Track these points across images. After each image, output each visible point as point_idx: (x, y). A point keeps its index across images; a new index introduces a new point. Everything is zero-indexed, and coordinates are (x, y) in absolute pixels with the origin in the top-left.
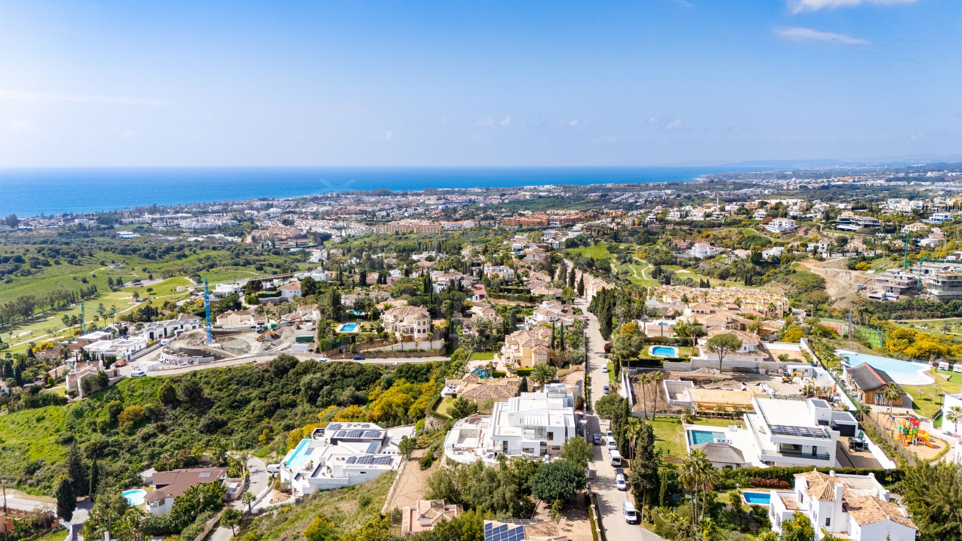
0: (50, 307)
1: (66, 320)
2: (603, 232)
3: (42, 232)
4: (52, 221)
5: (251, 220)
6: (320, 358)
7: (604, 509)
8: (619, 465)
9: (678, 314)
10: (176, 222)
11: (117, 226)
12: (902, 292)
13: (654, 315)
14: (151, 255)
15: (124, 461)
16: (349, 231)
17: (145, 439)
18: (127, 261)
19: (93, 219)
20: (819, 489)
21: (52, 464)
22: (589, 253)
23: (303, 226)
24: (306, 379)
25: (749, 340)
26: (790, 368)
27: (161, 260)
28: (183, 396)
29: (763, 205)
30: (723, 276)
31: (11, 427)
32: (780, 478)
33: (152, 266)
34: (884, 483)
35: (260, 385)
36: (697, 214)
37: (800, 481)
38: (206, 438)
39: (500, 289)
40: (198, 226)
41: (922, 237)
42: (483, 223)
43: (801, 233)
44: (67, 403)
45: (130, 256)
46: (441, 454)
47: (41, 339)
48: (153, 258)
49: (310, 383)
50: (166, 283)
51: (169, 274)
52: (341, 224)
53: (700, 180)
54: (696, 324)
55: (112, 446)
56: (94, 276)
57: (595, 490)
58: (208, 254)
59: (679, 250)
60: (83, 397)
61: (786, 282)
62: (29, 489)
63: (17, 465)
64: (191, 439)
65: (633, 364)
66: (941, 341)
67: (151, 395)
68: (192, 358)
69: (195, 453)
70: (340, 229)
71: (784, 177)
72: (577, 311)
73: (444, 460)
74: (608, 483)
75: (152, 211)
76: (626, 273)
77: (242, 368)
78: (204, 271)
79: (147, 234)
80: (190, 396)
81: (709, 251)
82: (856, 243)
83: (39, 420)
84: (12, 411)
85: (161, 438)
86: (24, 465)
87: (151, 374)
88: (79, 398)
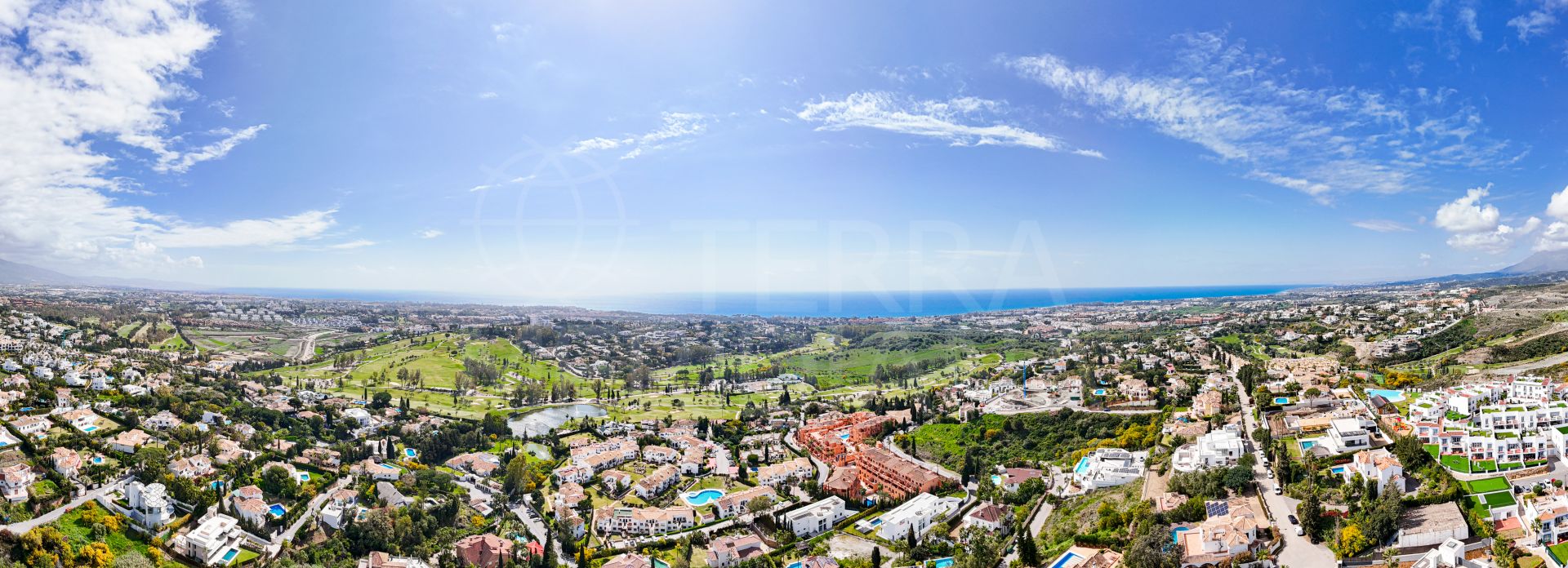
0: (934, 366)
1: (943, 374)
2: (1235, 327)
3: (926, 325)
4: (930, 319)
5: (1027, 321)
6: (1085, 410)
7: (1263, 490)
8: (1268, 466)
9: (1286, 377)
10: (988, 321)
11: (959, 323)
12: (1390, 351)
13: (1273, 379)
14: (980, 340)
15: (988, 459)
16: (1083, 328)
17: (998, 448)
18: (968, 343)
19: (947, 319)
20: (1364, 459)
21: (956, 454)
22: (1228, 340)
23: (1056, 324)
24: (1079, 422)
25: (1324, 389)
26: (1345, 401)
27: (984, 343)
28: (1014, 427)
29: (1320, 308)
30: (1303, 350)
31: (935, 431)
32: (1347, 458)
33: (980, 347)
34: (1389, 451)
35: (1053, 424)
36: (1286, 315)
37: (1356, 457)
38: (1026, 452)
39: (1181, 366)
40: (1000, 324)
41: (1395, 322)
42: (1163, 323)
43: (1341, 323)
44: (960, 423)
45: (969, 341)
46: (1170, 467)
47: (932, 383)
48: (980, 342)
49: (1081, 425)
50: (988, 357)
51: (988, 352)
52: (1077, 324)
53: (1285, 293)
54: (1297, 383)
55: (982, 450)
56: (953, 351)
57: (1257, 480)
58: (1007, 340)
59: (1278, 336)
60: (967, 421)
61: (1336, 351)
62: (947, 466)
63: (940, 452)
64: (1019, 451)
65: (1267, 410)
66: (1408, 376)
67: (998, 424)
68: (1016, 405)
69: (1022, 460)
70: (1077, 327)
71: (1329, 290)
72: (1230, 379)
73: (1173, 470)
74: (1263, 476)
75: (975, 314)
76: (1250, 351)
77: (1043, 414)
78: (1006, 351)
79: (974, 328)
80: (1018, 427)
81: (1295, 336)
82: (1368, 328)
83: (948, 430)
84: (934, 423)
85: (1005, 449)
86: (943, 452)
87: (998, 413)
88: (965, 421)
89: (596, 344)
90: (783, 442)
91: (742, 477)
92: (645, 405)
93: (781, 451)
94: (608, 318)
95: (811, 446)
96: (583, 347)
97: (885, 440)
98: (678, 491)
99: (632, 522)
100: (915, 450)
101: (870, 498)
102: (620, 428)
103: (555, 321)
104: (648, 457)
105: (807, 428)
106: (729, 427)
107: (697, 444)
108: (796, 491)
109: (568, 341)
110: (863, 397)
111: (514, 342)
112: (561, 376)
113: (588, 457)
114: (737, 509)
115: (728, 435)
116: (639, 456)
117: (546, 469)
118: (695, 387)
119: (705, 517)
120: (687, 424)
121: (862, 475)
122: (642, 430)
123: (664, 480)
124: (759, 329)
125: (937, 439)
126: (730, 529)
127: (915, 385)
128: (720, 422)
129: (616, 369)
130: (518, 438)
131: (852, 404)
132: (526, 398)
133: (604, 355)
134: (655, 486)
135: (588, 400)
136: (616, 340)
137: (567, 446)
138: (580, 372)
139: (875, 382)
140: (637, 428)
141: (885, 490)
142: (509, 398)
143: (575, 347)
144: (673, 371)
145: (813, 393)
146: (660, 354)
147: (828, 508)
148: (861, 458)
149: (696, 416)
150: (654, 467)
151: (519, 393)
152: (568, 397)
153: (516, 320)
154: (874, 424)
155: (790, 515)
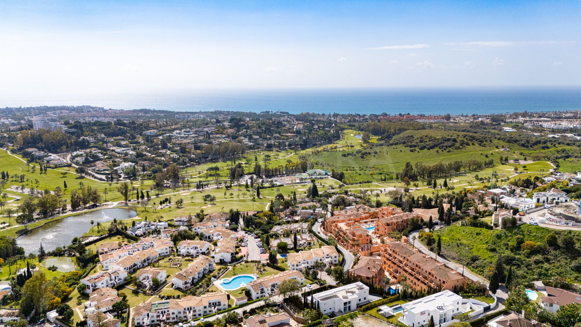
0: (468, 169)
1: (477, 178)
3: (462, 124)
4: (467, 118)
10: (540, 123)
11: (502, 124)
14: (527, 144)
15: (523, 271)
17: (537, 262)
18: (511, 147)
19: (488, 119)
21: (484, 260)
27: (532, 148)
28: (562, 244)
31: (463, 233)
33: (526, 152)
38: (576, 275)
40: (556, 127)
44: (493, 229)
45: (512, 144)
47: (464, 186)
48: (527, 147)
50: (535, 164)
51: (537, 158)
55: (517, 261)
56: (492, 154)
58: (564, 147)
60: (502, 228)
62: (472, 269)
63: (467, 254)
64: (566, 272)
67: (541, 238)
68: (568, 221)
69: (569, 282)
75: (524, 115)
78: (562, 160)
79: (521, 130)
80: (566, 245)
83: (477, 234)
84: (463, 225)
85: (546, 265)
86: (470, 255)
87: (541, 225)
88: (499, 228)
89: (119, 146)
90: (311, 231)
91: (273, 262)
92: (177, 203)
93: (309, 239)
94: (130, 117)
95: (338, 236)
96: (105, 150)
97: (411, 236)
98: (212, 279)
99: (171, 312)
100: (440, 249)
101: (393, 287)
102: (153, 227)
103: (66, 123)
104: (183, 251)
105: (335, 218)
106: (259, 218)
107: (228, 235)
108: (323, 275)
109: (84, 145)
110: (390, 193)
111: (13, 151)
112: (81, 184)
113: (120, 260)
114: (268, 291)
115: (258, 225)
116: (174, 251)
117: (72, 281)
118: (226, 183)
119: (238, 300)
120: (219, 217)
121: (387, 266)
122: (175, 226)
123: (198, 270)
124: (288, 126)
125: (464, 241)
126: (261, 308)
127: (445, 185)
128: (251, 214)
129: (144, 170)
130: (32, 256)
131: (378, 198)
132: (38, 211)
133: (129, 156)
134: (191, 277)
135: (115, 204)
136: (141, 140)
137: (95, 253)
138: (103, 177)
139: (403, 180)
140: (170, 225)
141: (408, 282)
142: (16, 215)
143: (94, 151)
144: (204, 168)
145: (340, 187)
146: (189, 152)
147: (353, 293)
148: (386, 250)
149: (227, 210)
150: (189, 260)
151: (28, 208)
152: (92, 203)
153: (13, 124)
154: (400, 220)
155: (317, 297)
